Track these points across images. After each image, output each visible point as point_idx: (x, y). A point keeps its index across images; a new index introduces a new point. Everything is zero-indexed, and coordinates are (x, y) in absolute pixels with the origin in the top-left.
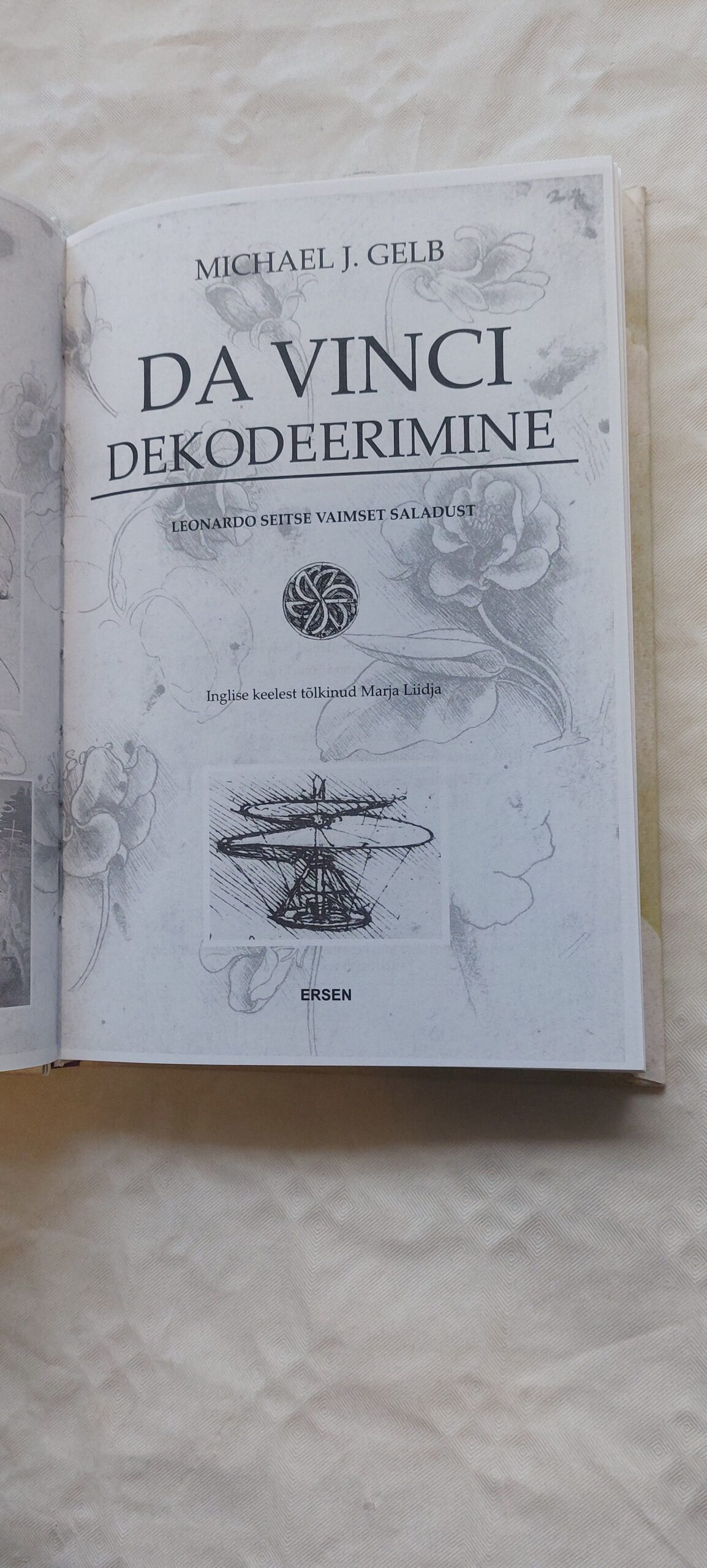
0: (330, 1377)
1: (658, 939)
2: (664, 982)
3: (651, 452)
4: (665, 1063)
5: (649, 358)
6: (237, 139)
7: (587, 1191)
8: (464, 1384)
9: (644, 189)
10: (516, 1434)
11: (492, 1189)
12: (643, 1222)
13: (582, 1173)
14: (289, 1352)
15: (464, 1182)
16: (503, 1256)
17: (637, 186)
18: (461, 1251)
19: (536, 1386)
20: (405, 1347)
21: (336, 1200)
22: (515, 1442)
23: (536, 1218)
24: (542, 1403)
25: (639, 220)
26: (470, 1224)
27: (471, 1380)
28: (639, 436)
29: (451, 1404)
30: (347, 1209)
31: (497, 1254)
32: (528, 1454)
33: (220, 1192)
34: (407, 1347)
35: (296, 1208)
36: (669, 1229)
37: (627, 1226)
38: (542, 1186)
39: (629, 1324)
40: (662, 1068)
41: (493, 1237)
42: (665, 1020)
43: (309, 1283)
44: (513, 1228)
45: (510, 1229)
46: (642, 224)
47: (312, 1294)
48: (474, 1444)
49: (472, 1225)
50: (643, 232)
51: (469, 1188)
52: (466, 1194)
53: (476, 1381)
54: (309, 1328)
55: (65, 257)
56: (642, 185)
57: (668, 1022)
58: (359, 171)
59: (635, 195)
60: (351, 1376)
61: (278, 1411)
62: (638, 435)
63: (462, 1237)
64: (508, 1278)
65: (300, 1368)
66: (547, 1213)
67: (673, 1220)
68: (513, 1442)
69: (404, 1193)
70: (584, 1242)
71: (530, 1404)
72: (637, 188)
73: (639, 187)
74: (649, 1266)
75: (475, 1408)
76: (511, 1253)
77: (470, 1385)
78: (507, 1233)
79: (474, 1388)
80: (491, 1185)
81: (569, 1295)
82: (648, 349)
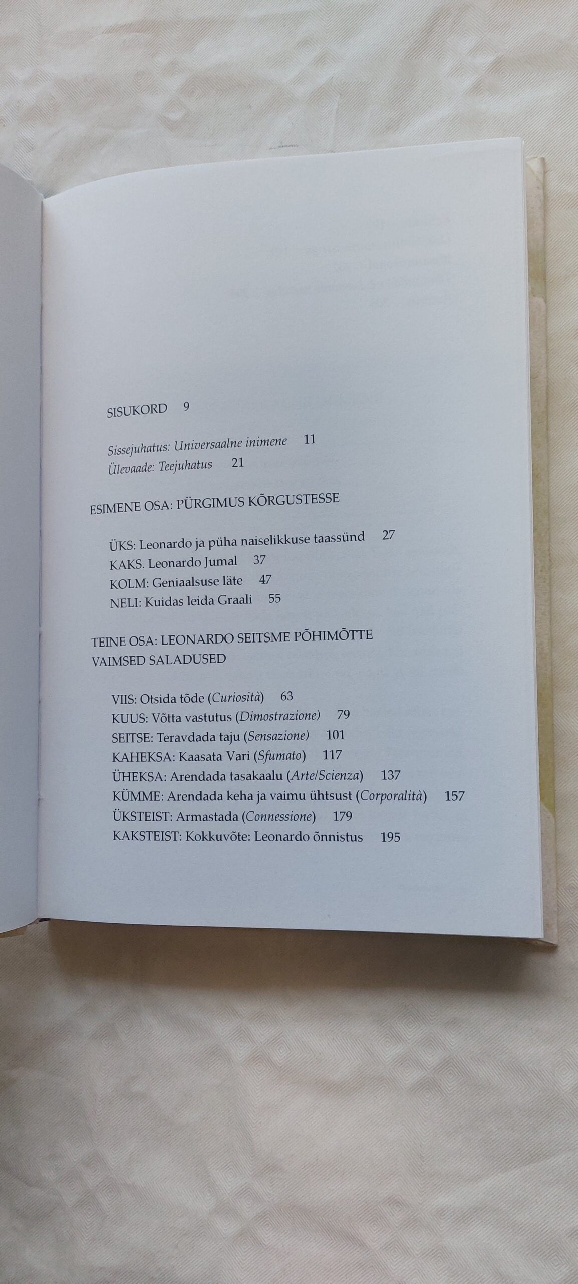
0: (272, 1198)
1: (552, 819)
2: (557, 855)
3: (547, 393)
4: (558, 926)
5: (547, 310)
6: (175, 116)
7: (492, 1038)
8: (388, 1205)
9: (543, 159)
10: (433, 1248)
11: (410, 1035)
12: (540, 1064)
13: (488, 1021)
14: (236, 1177)
15: (386, 1030)
16: (420, 1093)
17: (537, 157)
18: (384, 1089)
19: (450, 1206)
20: (337, 1172)
21: (275, 1045)
22: (433, 1254)
23: (449, 1060)
24: (455, 1221)
25: (538, 187)
26: (391, 1066)
27: (395, 1202)
28: (537, 379)
29: (377, 1222)
30: (284, 1052)
31: (415, 1092)
32: (444, 1266)
33: (175, 1038)
34: (338, 1172)
35: (240, 1051)
36: (563, 1069)
37: (527, 1067)
38: (453, 1033)
39: (529, 1152)
40: (556, 931)
41: (411, 1077)
42: (558, 888)
43: (252, 1118)
44: (429, 1069)
45: (426, 1070)
46: (541, 192)
47: (255, 1127)
48: (397, 1257)
49: (393, 1066)
50: (542, 197)
51: (390, 1034)
52: (387, 1039)
53: (398, 1202)
54: (254, 1156)
55: (42, 217)
56: (541, 156)
57: (560, 889)
58: (284, 145)
59: (535, 165)
60: (290, 1198)
61: (227, 1227)
62: (537, 377)
63: (385, 1077)
64: (425, 1113)
65: (246, 1190)
66: (458, 1056)
67: (566, 1062)
68: (430, 1254)
69: (334, 1039)
70: (490, 1081)
71: (444, 1222)
72: (536, 159)
73: (539, 158)
74: (546, 1101)
75: (397, 1225)
76: (428, 1090)
77: (393, 1205)
78: (424, 1074)
79: (396, 1208)
80: (409, 1032)
81: (478, 1127)
82: (546, 302)
